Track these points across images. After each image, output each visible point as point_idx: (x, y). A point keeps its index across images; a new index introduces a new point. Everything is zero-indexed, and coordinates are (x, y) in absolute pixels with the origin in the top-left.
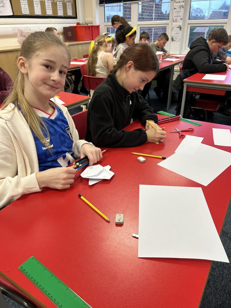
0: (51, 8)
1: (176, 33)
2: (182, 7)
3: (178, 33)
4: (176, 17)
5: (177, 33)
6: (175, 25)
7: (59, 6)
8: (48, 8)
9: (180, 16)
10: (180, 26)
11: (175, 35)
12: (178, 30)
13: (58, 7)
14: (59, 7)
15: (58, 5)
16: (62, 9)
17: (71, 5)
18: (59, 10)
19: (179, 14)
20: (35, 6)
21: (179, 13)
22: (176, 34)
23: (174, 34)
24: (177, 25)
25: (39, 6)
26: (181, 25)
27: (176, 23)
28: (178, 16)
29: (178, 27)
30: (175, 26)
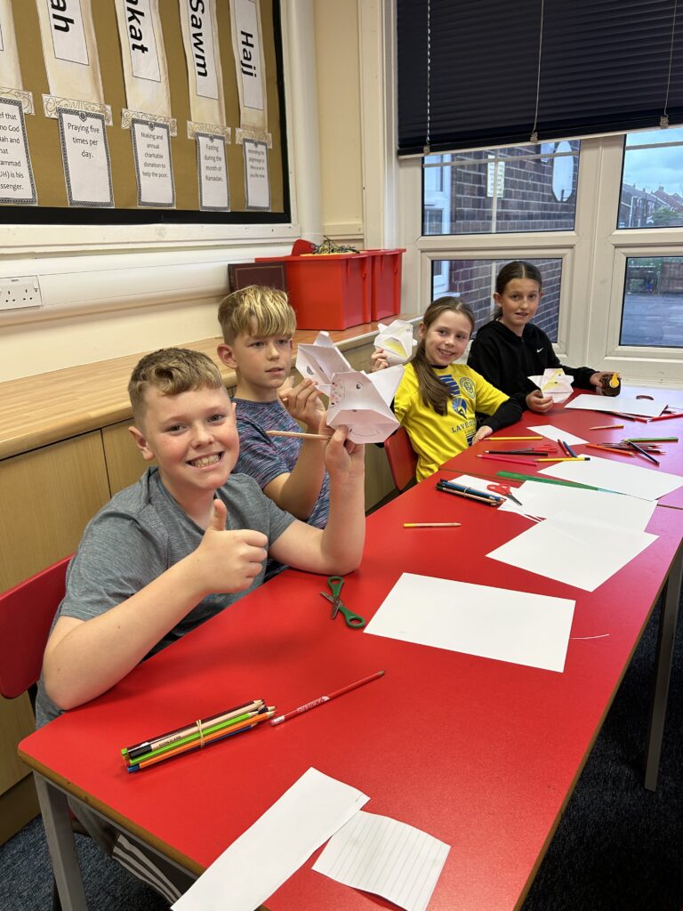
0: (167, 170)
7: (207, 158)
8: (150, 170)
13: (204, 163)
14: (211, 163)
15: (203, 152)
16: (223, 174)
17: (264, 157)
18: (208, 178)
20: (73, 151)
25: (100, 152)
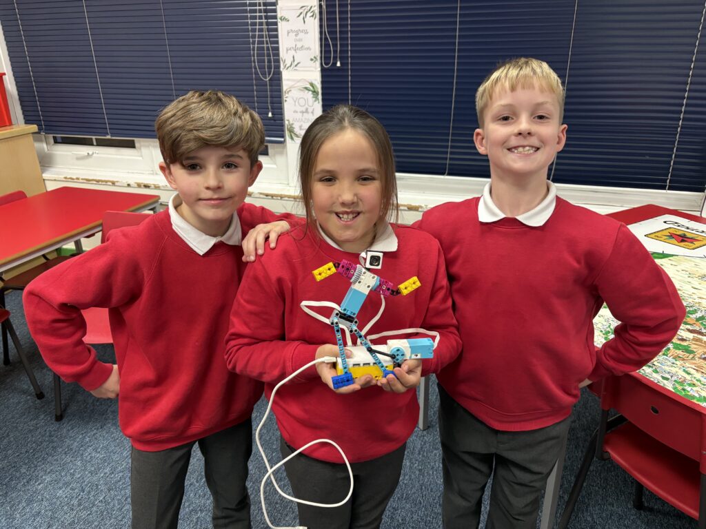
1: (299, 109)
2: (309, 14)
3: (310, 110)
4: (292, 53)
5: (307, 111)
6: (293, 80)
9: (309, 49)
10: (312, 85)
11: (299, 115)
12: (306, 101)
19: (300, 40)
21: (301, 35)
22: (303, 112)
23: (295, 112)
24: (299, 81)
26: (314, 82)
27: (296, 72)
28: (299, 45)
29: (306, 88)
30: (291, 83)
